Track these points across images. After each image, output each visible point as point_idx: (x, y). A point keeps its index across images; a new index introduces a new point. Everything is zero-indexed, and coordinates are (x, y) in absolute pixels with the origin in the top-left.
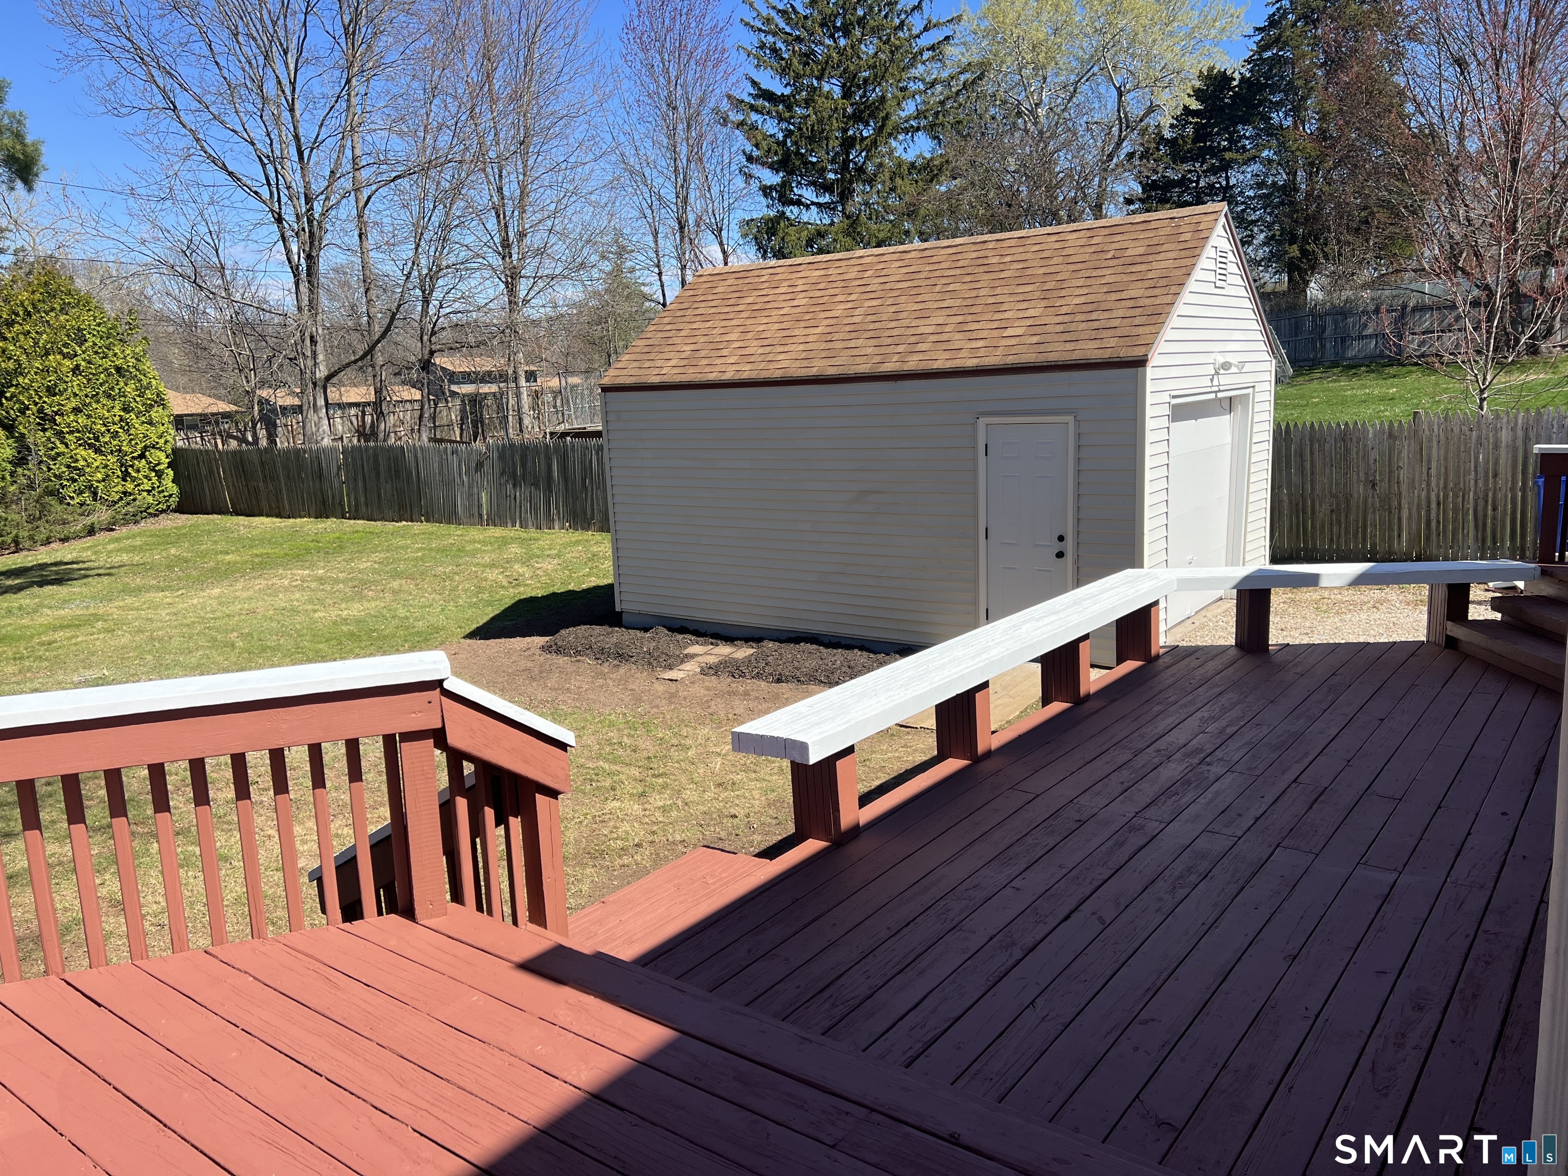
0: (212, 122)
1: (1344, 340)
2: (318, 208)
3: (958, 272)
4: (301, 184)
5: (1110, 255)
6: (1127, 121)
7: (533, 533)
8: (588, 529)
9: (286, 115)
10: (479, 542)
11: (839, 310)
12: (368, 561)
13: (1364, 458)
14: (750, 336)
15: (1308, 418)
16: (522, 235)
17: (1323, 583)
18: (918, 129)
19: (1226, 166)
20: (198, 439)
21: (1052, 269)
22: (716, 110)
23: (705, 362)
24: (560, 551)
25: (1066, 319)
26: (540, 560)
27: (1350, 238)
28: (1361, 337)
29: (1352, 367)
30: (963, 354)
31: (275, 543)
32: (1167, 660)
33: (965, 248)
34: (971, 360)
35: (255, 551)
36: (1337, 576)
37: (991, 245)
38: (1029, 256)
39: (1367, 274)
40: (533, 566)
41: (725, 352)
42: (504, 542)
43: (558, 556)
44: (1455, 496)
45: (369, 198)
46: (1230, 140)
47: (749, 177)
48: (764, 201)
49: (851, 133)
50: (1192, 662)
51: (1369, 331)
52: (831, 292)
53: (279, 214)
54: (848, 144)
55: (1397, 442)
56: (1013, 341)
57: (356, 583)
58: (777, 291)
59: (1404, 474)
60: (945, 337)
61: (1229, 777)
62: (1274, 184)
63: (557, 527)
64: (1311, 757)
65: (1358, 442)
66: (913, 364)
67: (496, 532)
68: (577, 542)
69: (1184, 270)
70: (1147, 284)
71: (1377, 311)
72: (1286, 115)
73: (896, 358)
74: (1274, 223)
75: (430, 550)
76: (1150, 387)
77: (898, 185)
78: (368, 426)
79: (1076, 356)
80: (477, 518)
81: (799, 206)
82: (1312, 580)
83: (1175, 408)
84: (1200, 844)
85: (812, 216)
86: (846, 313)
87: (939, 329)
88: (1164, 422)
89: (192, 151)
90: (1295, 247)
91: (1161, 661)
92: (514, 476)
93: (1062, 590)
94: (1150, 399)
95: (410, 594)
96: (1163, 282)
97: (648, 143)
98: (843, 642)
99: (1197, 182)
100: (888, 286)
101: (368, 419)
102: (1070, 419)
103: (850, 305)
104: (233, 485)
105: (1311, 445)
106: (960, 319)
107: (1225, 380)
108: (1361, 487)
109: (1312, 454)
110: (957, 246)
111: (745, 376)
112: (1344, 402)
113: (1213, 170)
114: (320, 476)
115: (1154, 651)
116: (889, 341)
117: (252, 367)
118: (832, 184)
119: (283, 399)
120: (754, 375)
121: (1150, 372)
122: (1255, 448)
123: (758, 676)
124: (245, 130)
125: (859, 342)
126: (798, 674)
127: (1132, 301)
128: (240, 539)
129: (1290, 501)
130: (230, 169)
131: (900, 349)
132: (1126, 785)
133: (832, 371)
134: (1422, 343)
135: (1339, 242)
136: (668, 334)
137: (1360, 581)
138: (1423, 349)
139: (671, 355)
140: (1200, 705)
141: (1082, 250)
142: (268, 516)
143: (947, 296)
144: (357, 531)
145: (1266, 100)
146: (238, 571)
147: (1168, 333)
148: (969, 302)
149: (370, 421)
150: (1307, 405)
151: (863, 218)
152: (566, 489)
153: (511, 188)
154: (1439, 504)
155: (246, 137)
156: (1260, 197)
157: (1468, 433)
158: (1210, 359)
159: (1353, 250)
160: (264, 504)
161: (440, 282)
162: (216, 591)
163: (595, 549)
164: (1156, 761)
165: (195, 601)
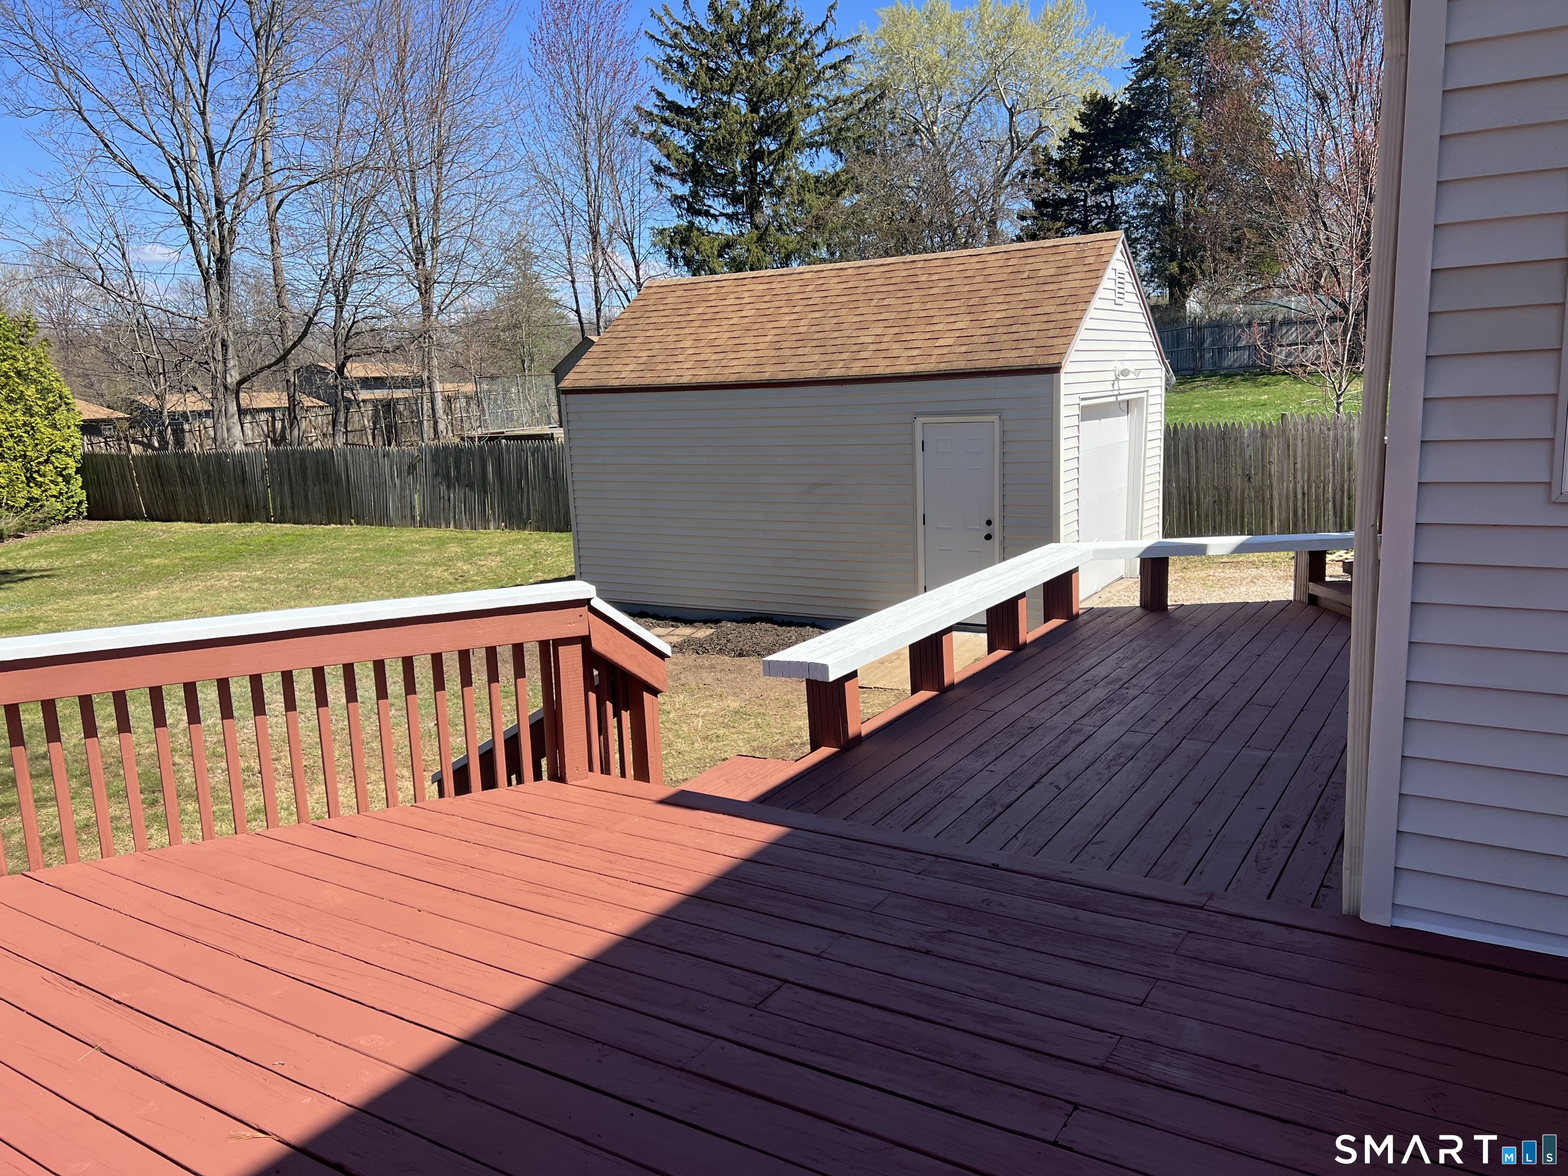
0: (117, 123)
1: (1221, 352)
2: (228, 210)
3: (891, 288)
4: (211, 187)
5: (1025, 276)
6: (1018, 140)
7: (468, 533)
8: (524, 529)
9: (198, 117)
10: (416, 542)
11: (785, 321)
12: (305, 562)
13: (1241, 454)
14: (702, 343)
15: (1190, 421)
16: (435, 241)
17: (1210, 552)
18: (822, 144)
19: (1110, 187)
20: (102, 444)
21: (975, 287)
22: (626, 123)
23: (663, 366)
24: (500, 549)
25: (990, 331)
26: (483, 558)
27: (1223, 255)
28: (1236, 348)
29: (1229, 375)
30: (901, 361)
31: (200, 547)
32: (1085, 617)
33: (896, 267)
34: (908, 367)
35: (183, 555)
36: (1222, 545)
37: (920, 265)
38: (954, 275)
39: (1238, 291)
40: (476, 564)
41: (680, 358)
42: (442, 543)
43: (499, 553)
44: (1317, 487)
45: (281, 202)
46: (1114, 163)
47: (659, 185)
48: (674, 212)
49: (757, 147)
50: (1106, 619)
51: (1243, 343)
52: (777, 304)
53: (189, 217)
54: (757, 156)
55: (1268, 441)
56: (945, 350)
57: (299, 582)
58: (725, 303)
59: (1274, 468)
60: (883, 346)
61: (1143, 697)
62: (1155, 204)
63: (492, 527)
64: (1206, 682)
65: (1235, 441)
66: (856, 370)
67: (432, 533)
68: (516, 541)
69: (1089, 290)
70: (1058, 301)
71: (1249, 325)
72: (1164, 139)
73: (841, 364)
74: (1156, 240)
75: (367, 550)
76: (1063, 390)
77: (806, 198)
78: (279, 431)
79: (1000, 363)
80: (408, 519)
81: (707, 217)
82: (1201, 550)
83: (1084, 409)
84: (1125, 739)
85: (722, 227)
86: (792, 323)
87: (878, 339)
88: (1075, 420)
89: (98, 153)
90: (1174, 264)
91: (1080, 619)
92: (447, 477)
93: (991, 563)
94: (1063, 401)
95: (358, 591)
96: (1073, 299)
97: (560, 153)
98: (795, 621)
99: (1085, 201)
100: (828, 300)
101: (279, 425)
102: (995, 418)
103: (795, 317)
104: (148, 490)
105: (1196, 444)
106: (896, 330)
107: (1123, 385)
108: (1239, 481)
109: (1196, 451)
110: (889, 264)
111: (702, 380)
112: (1222, 407)
113: (1097, 191)
114: (244, 480)
115: (1074, 611)
116: (834, 349)
117: (161, 371)
118: (742, 195)
119: (193, 403)
120: (710, 379)
121: (1063, 377)
122: (1149, 445)
123: (721, 651)
124: (154, 132)
125: (807, 350)
126: (758, 649)
127: (1046, 316)
128: (163, 543)
129: (1179, 495)
130: (140, 173)
131: (845, 356)
132: (1064, 704)
133: (782, 376)
134: (1289, 354)
135: (1214, 260)
136: (623, 341)
137: (1240, 549)
138: (1290, 360)
139: (628, 361)
140: (1116, 649)
141: (1001, 270)
142: (186, 521)
143: (883, 310)
144: (286, 534)
145: (1145, 125)
146: (171, 573)
147: (1077, 344)
148: (904, 315)
149: (280, 426)
150: (1189, 411)
151: (772, 229)
152: (502, 489)
153: (425, 196)
154: (1304, 494)
155: (156, 140)
156: (1143, 217)
157: (1326, 432)
158: (1111, 366)
159: (1227, 267)
160: (182, 508)
161: (354, 287)
162: (153, 593)
163: (535, 546)
164: (1086, 687)
165: (135, 603)
